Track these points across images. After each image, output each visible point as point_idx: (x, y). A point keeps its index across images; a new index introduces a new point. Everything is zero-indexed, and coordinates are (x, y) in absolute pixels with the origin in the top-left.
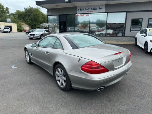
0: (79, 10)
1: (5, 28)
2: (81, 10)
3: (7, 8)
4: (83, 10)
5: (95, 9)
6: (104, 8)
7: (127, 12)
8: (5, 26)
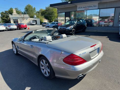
0: (79, 8)
1: (33, 22)
3: (34, 8)
4: (82, 8)
5: (90, 7)
6: (97, 6)
8: (33, 21)
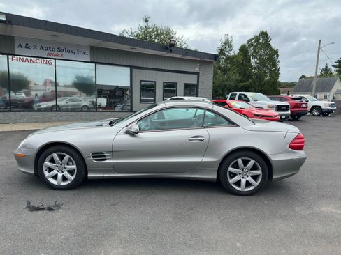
0: (24, 45)
2: (27, 47)
4: (35, 47)
5: (66, 51)
6: (88, 52)
7: (132, 68)
